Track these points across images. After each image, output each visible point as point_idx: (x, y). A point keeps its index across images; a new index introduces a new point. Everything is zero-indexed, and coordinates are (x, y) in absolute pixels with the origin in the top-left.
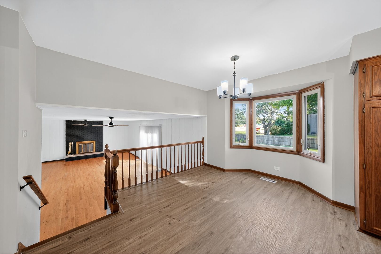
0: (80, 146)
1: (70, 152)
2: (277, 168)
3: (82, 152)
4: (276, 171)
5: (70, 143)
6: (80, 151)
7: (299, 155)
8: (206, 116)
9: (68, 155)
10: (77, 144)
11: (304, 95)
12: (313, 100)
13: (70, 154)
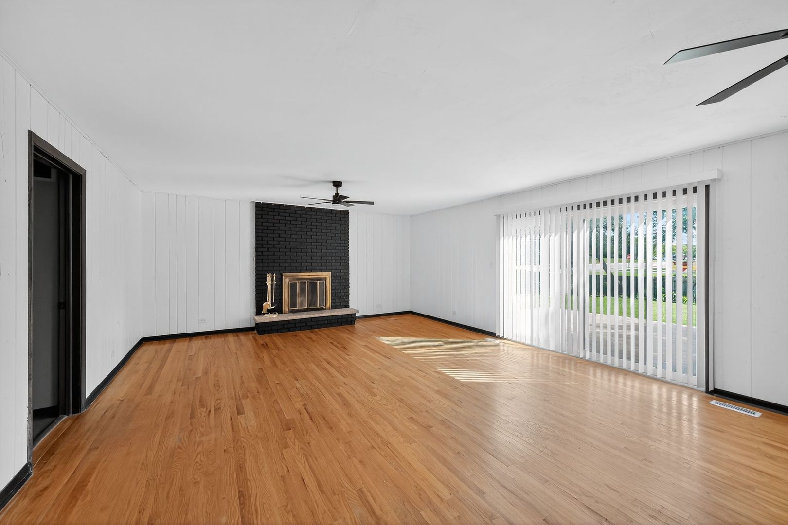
0: (293, 287)
1: (267, 305)
3: (298, 307)
5: (269, 277)
6: (293, 303)
9: (264, 314)
10: (286, 281)
13: (270, 311)
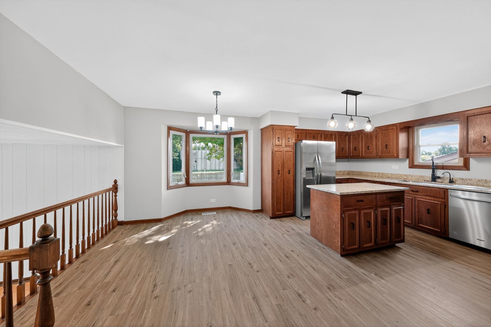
2: (213, 200)
4: (214, 203)
7: (229, 185)
8: (124, 146)
11: (233, 137)
12: (238, 141)
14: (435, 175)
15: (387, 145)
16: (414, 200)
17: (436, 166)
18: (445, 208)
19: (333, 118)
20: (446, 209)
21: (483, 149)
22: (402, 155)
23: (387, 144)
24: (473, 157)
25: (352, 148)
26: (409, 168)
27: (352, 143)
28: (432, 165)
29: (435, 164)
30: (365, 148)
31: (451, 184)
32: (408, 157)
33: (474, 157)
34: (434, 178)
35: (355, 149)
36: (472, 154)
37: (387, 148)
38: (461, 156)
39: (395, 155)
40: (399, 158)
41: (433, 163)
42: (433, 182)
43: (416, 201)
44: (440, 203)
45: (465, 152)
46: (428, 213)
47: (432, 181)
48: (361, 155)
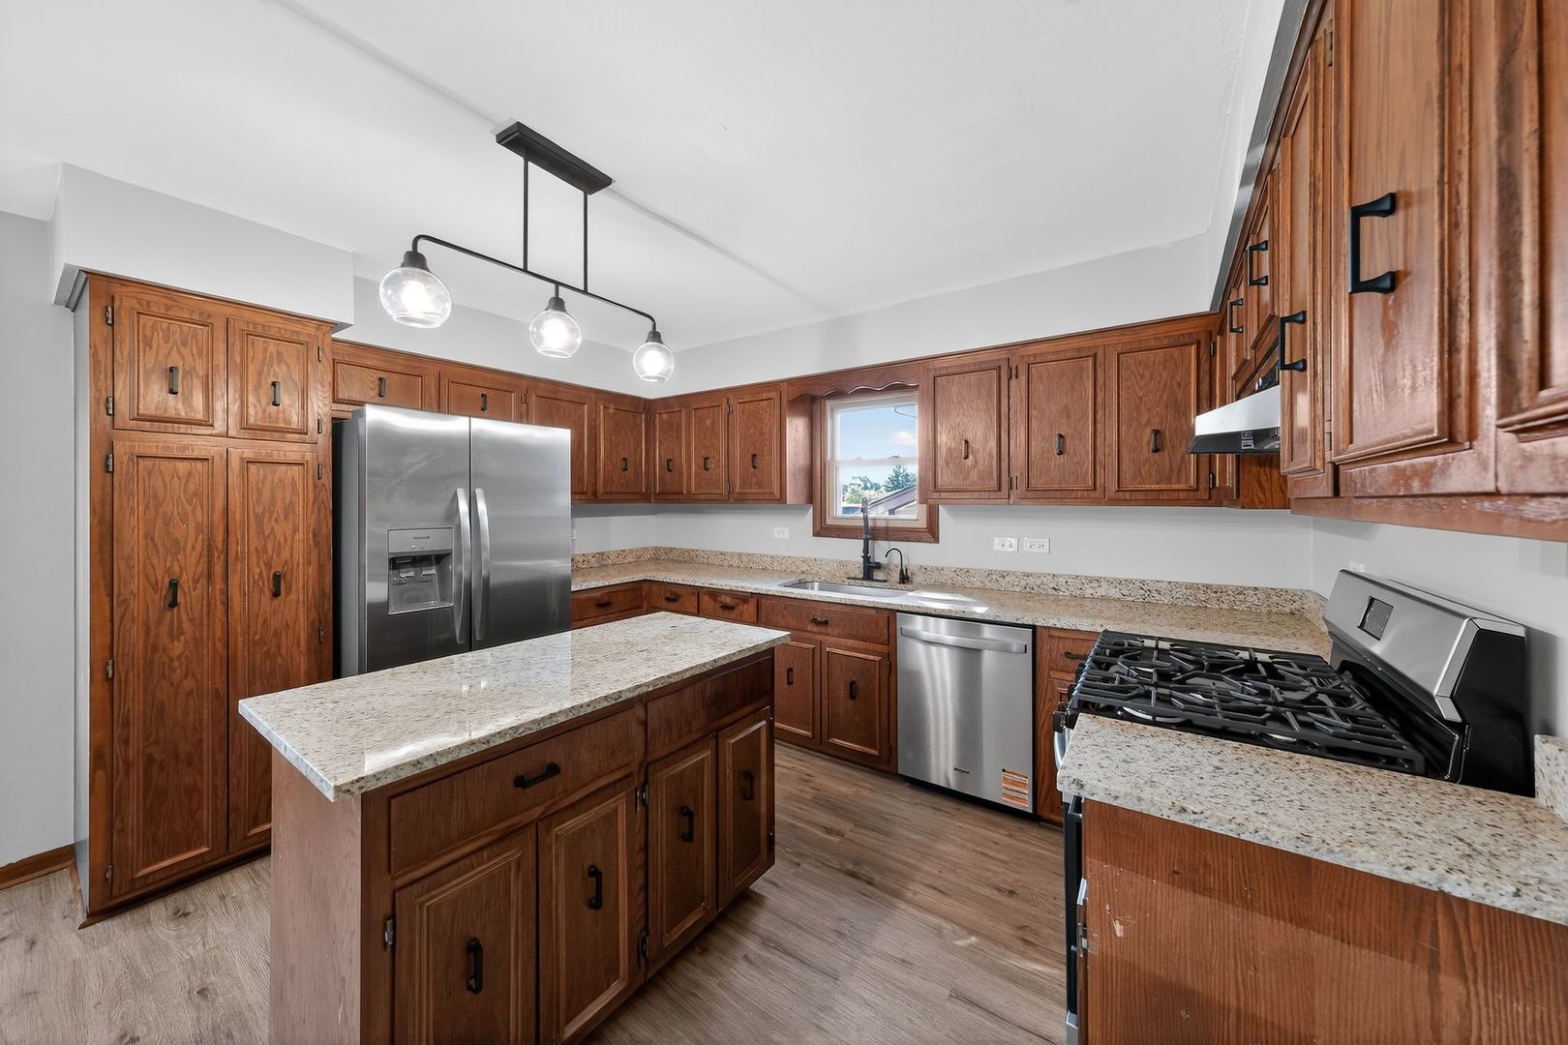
14: (871, 560)
15: (755, 455)
16: (817, 654)
17: (874, 529)
18: (890, 674)
19: (415, 259)
20: (892, 677)
21: (964, 479)
22: (794, 491)
23: (755, 452)
24: (947, 502)
25: (660, 461)
26: (817, 534)
27: (660, 442)
28: (863, 524)
29: (870, 524)
30: (697, 466)
31: (902, 586)
32: (810, 500)
33: (948, 504)
34: (870, 570)
35: (669, 466)
36: (944, 495)
37: (755, 467)
38: (923, 500)
39: (777, 493)
40: (786, 503)
41: (866, 519)
42: (865, 583)
43: (824, 656)
44: (878, 658)
45: (931, 487)
46: (853, 697)
47: (863, 579)
48: (687, 492)
